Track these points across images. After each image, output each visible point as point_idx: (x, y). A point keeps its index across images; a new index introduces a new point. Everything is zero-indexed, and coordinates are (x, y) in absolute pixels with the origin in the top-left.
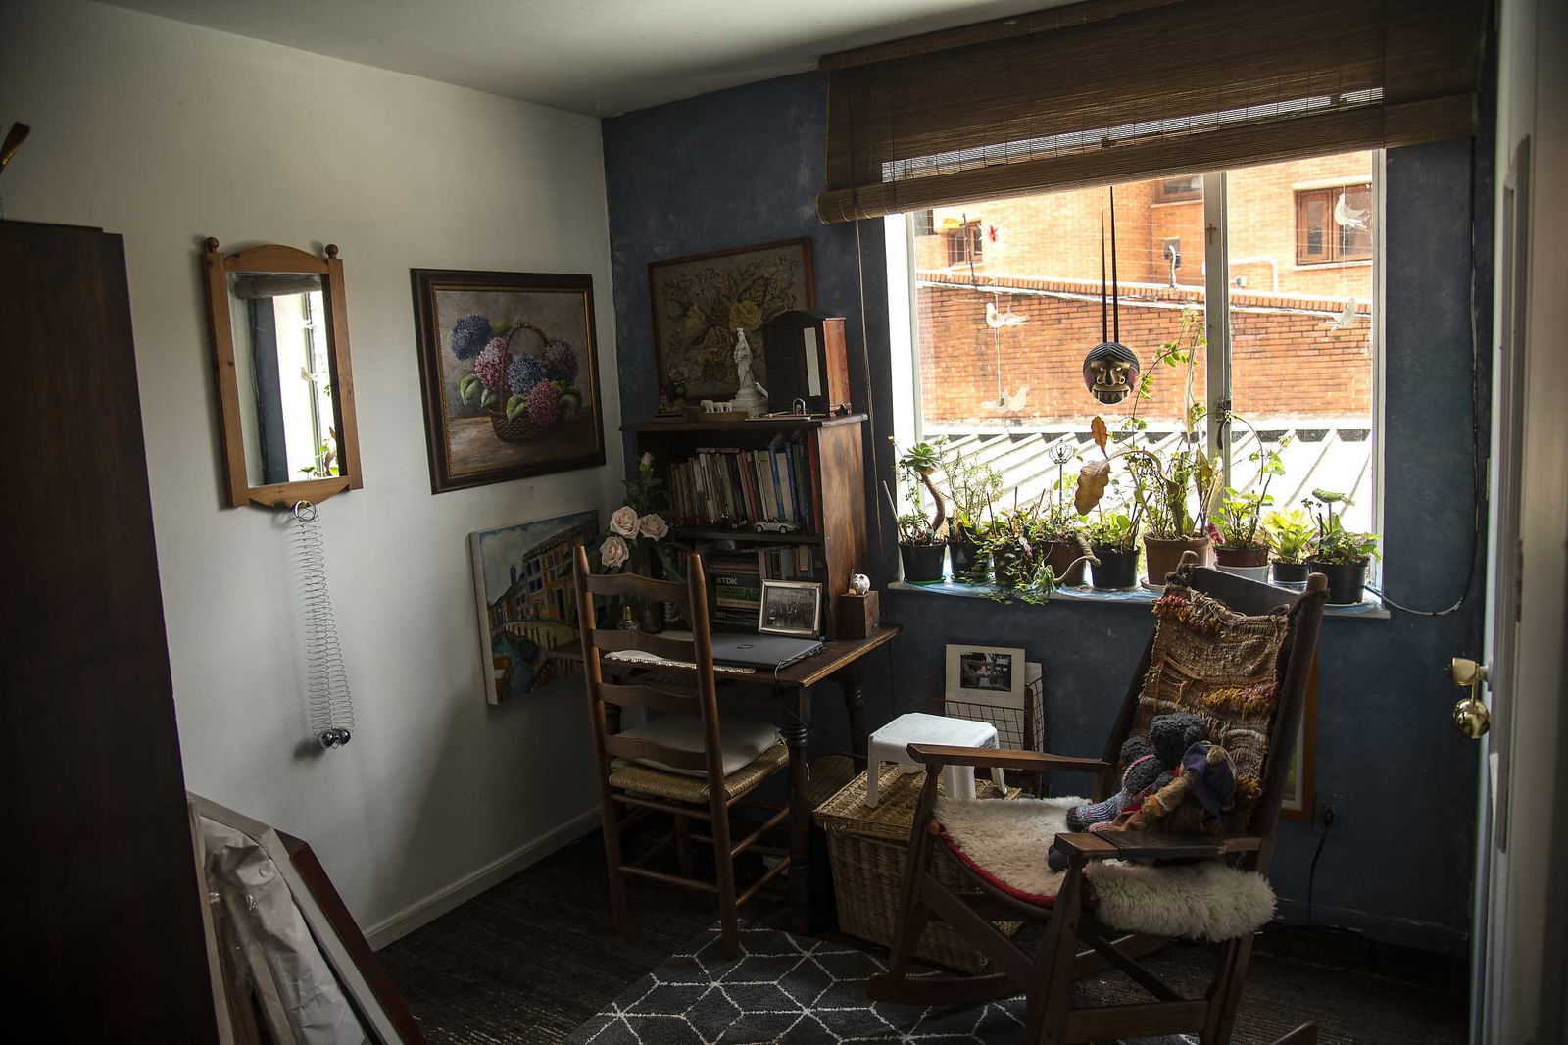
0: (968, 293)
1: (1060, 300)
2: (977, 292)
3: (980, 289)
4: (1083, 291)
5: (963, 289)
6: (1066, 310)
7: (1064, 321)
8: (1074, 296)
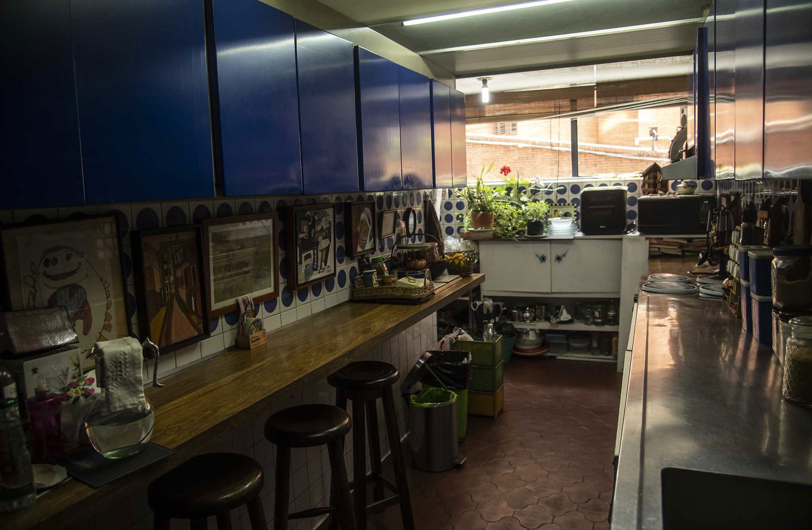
0: (548, 150)
1: (596, 155)
2: (552, 150)
3: (554, 148)
4: (608, 151)
5: (544, 148)
6: (599, 160)
7: (598, 165)
8: (604, 154)
